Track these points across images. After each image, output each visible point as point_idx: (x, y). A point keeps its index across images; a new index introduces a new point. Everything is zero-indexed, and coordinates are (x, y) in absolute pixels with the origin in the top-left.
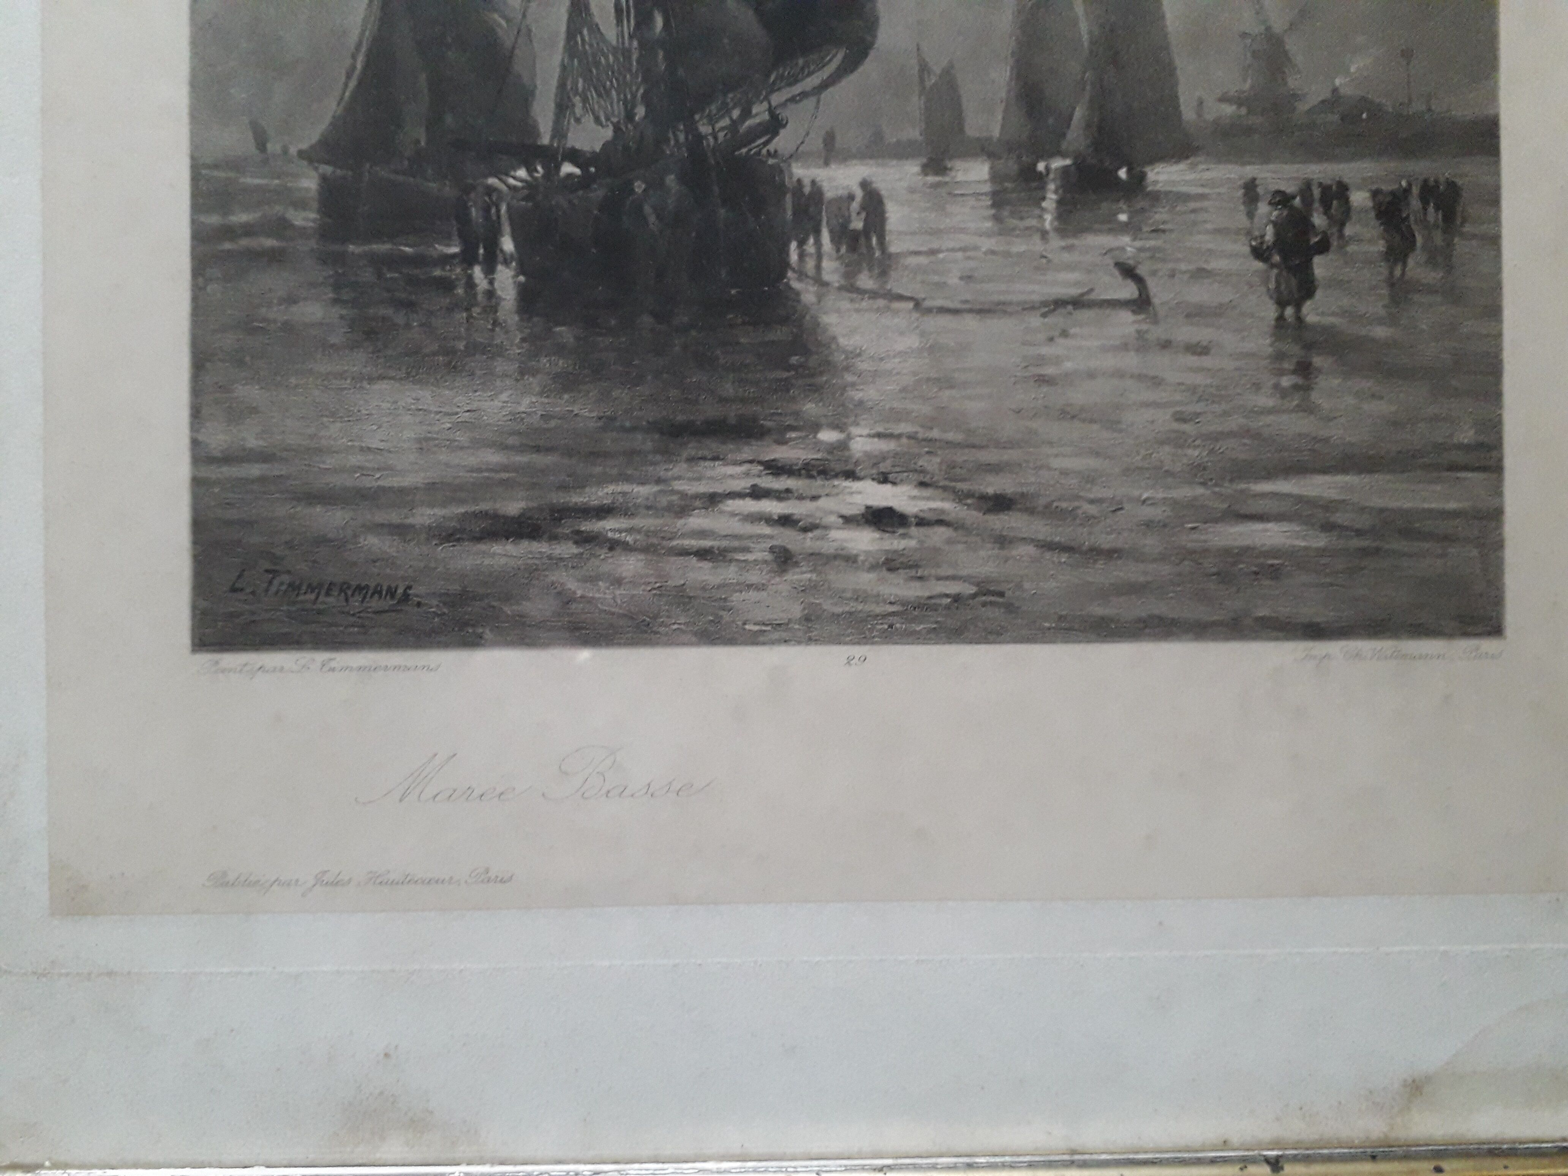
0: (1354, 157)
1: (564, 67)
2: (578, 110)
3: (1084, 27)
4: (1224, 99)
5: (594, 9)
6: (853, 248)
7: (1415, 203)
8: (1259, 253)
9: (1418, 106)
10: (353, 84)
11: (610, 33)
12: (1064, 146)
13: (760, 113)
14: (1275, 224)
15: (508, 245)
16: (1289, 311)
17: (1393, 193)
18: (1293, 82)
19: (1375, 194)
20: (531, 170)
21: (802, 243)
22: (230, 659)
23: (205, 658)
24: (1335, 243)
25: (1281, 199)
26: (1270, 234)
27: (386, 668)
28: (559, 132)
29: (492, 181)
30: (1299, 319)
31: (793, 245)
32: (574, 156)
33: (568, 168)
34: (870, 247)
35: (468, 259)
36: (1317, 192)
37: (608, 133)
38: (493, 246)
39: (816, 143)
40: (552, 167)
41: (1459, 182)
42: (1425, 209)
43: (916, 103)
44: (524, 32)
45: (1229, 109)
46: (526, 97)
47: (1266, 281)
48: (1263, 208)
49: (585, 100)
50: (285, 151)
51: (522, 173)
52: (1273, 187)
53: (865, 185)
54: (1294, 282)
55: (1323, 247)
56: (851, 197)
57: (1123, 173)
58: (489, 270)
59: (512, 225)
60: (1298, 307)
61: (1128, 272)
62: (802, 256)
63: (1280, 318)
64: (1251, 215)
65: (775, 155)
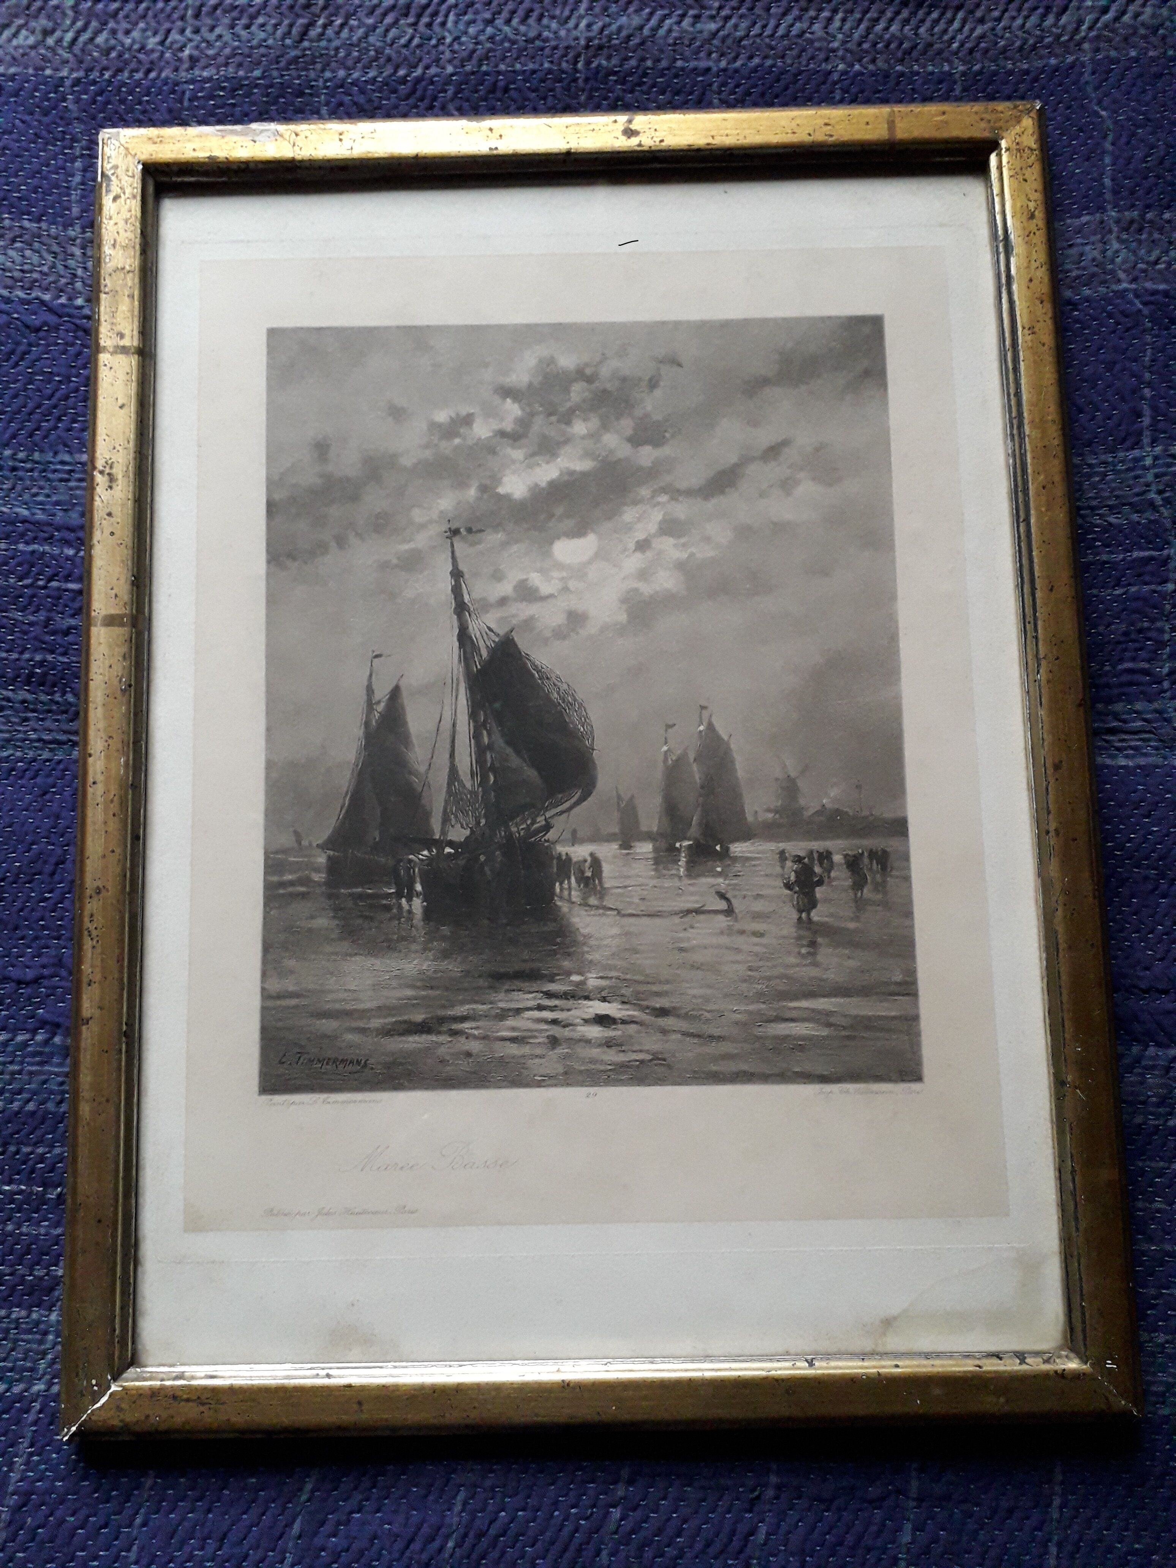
0: (832, 839)
1: (446, 802)
2: (453, 822)
3: (697, 777)
4: (769, 810)
5: (460, 773)
6: (586, 885)
7: (866, 860)
8: (788, 886)
9: (865, 813)
10: (343, 812)
11: (468, 785)
12: (688, 835)
13: (541, 821)
14: (795, 872)
15: (419, 887)
16: (804, 915)
17: (854, 856)
18: (802, 802)
19: (846, 856)
20: (430, 851)
21: (561, 884)
22: (278, 1098)
23: (265, 1098)
24: (826, 880)
25: (798, 859)
26: (793, 877)
27: (355, 1102)
28: (443, 832)
29: (411, 857)
30: (809, 919)
31: (557, 884)
32: (451, 844)
33: (448, 850)
34: (594, 884)
35: (399, 895)
36: (816, 856)
37: (468, 832)
38: (411, 888)
39: (567, 835)
40: (441, 849)
41: (888, 850)
42: (871, 863)
43: (616, 815)
44: (426, 784)
45: (770, 816)
46: (427, 815)
47: (792, 900)
48: (789, 864)
49: (456, 817)
50: (310, 845)
51: (426, 853)
52: (794, 854)
53: (592, 855)
54: (806, 901)
55: (820, 883)
56: (585, 861)
57: (718, 848)
58: (409, 900)
59: (421, 878)
60: (809, 914)
61: (722, 896)
62: (561, 889)
63: (800, 919)
64: (783, 867)
65: (547, 841)
